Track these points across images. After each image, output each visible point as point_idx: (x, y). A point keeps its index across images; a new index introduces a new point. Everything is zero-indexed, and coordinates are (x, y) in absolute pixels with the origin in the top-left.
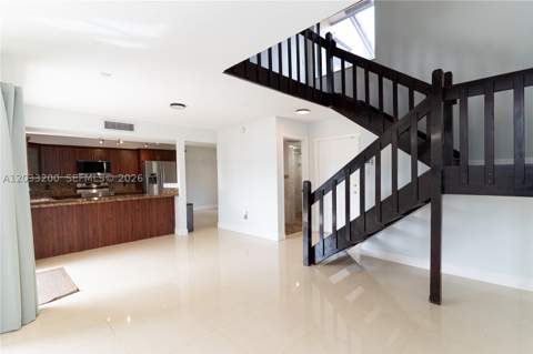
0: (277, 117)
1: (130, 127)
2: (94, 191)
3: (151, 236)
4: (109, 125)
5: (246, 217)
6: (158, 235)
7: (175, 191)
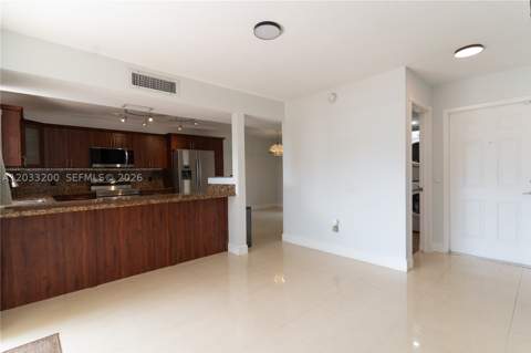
0: (407, 69)
1: (170, 87)
2: (113, 188)
3: (197, 256)
4: (138, 80)
5: (336, 229)
6: (206, 254)
7: (230, 190)
